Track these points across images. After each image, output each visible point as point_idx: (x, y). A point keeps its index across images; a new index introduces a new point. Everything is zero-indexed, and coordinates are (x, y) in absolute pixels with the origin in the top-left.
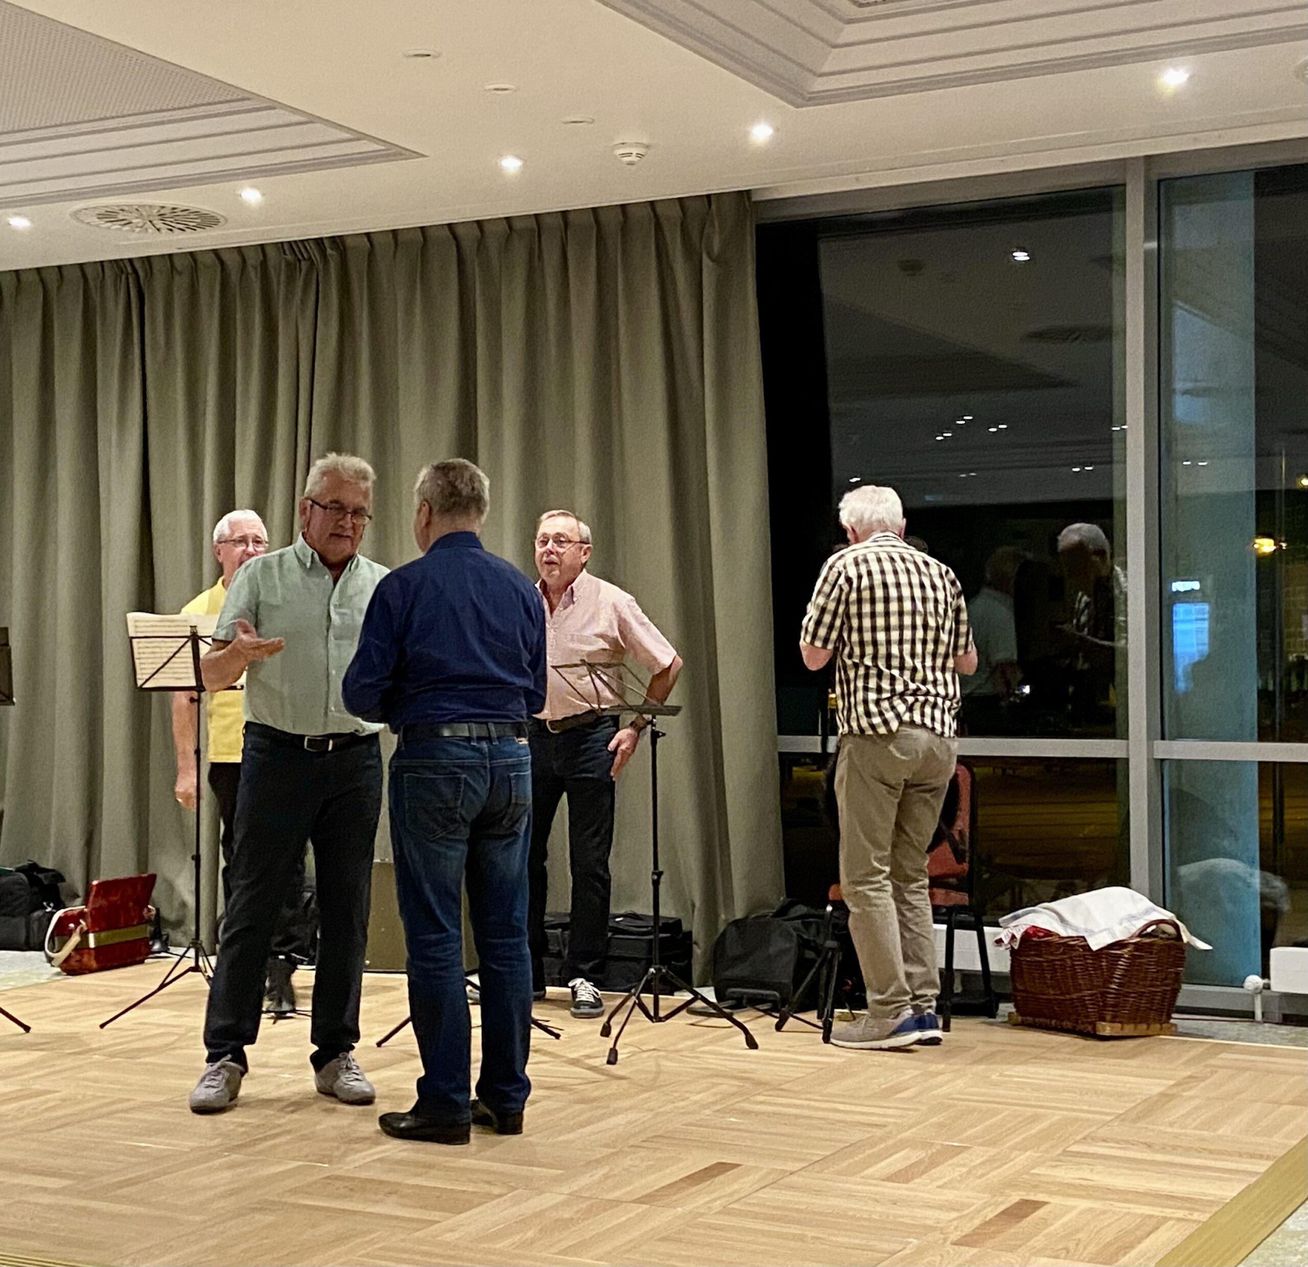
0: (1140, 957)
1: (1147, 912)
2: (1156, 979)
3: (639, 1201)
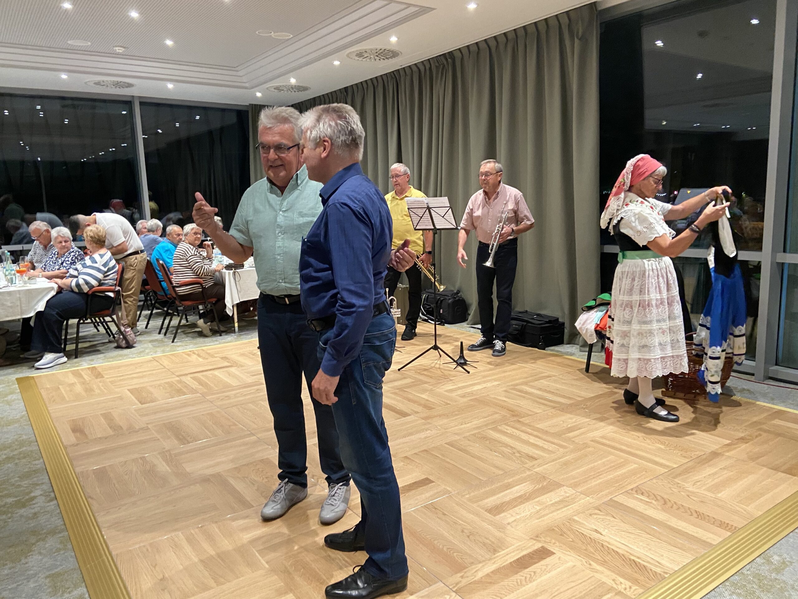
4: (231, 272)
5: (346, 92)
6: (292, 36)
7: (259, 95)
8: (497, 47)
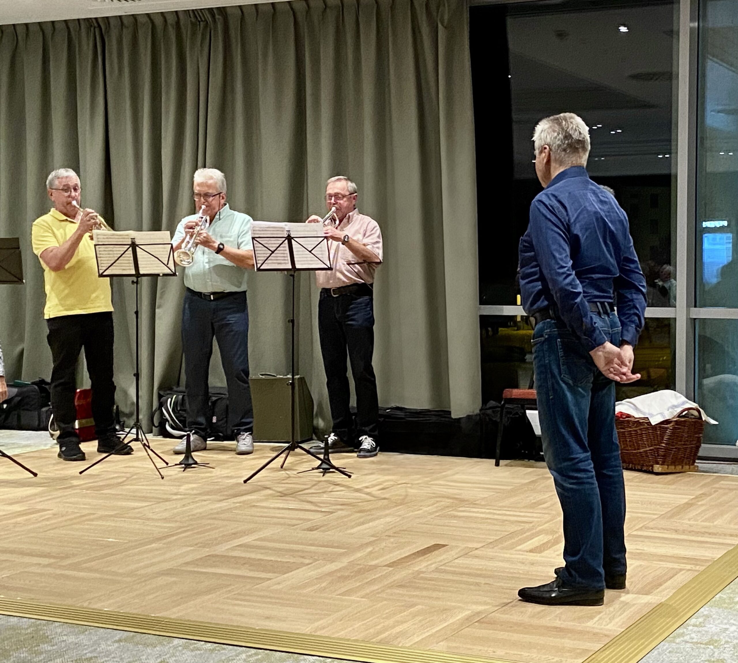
0: (679, 429)
1: (683, 403)
2: (687, 441)
3: (388, 566)
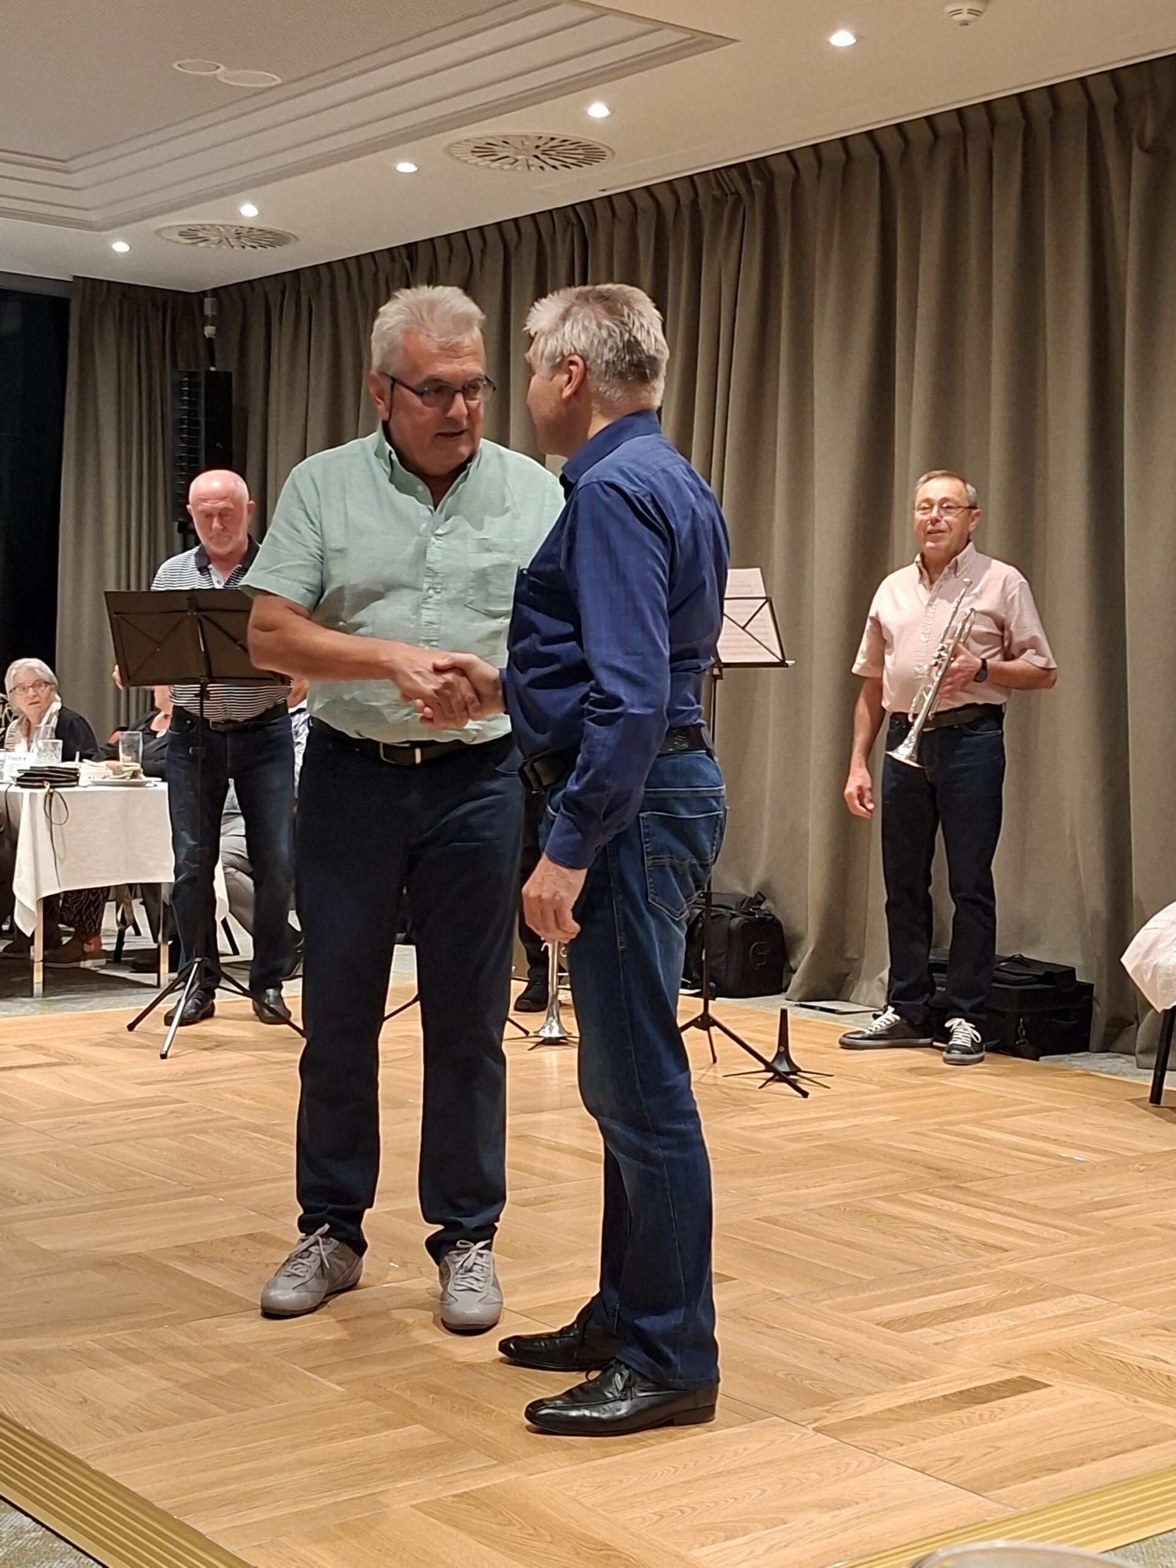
4: (41, 793)
5: (410, 259)
6: (279, 81)
7: (121, 247)
8: (905, 155)
